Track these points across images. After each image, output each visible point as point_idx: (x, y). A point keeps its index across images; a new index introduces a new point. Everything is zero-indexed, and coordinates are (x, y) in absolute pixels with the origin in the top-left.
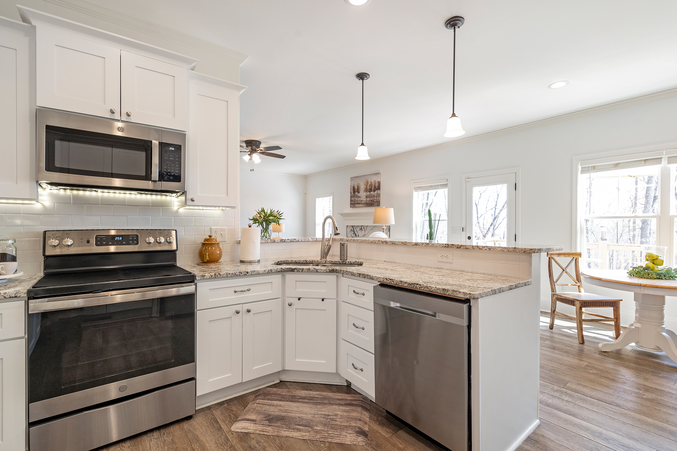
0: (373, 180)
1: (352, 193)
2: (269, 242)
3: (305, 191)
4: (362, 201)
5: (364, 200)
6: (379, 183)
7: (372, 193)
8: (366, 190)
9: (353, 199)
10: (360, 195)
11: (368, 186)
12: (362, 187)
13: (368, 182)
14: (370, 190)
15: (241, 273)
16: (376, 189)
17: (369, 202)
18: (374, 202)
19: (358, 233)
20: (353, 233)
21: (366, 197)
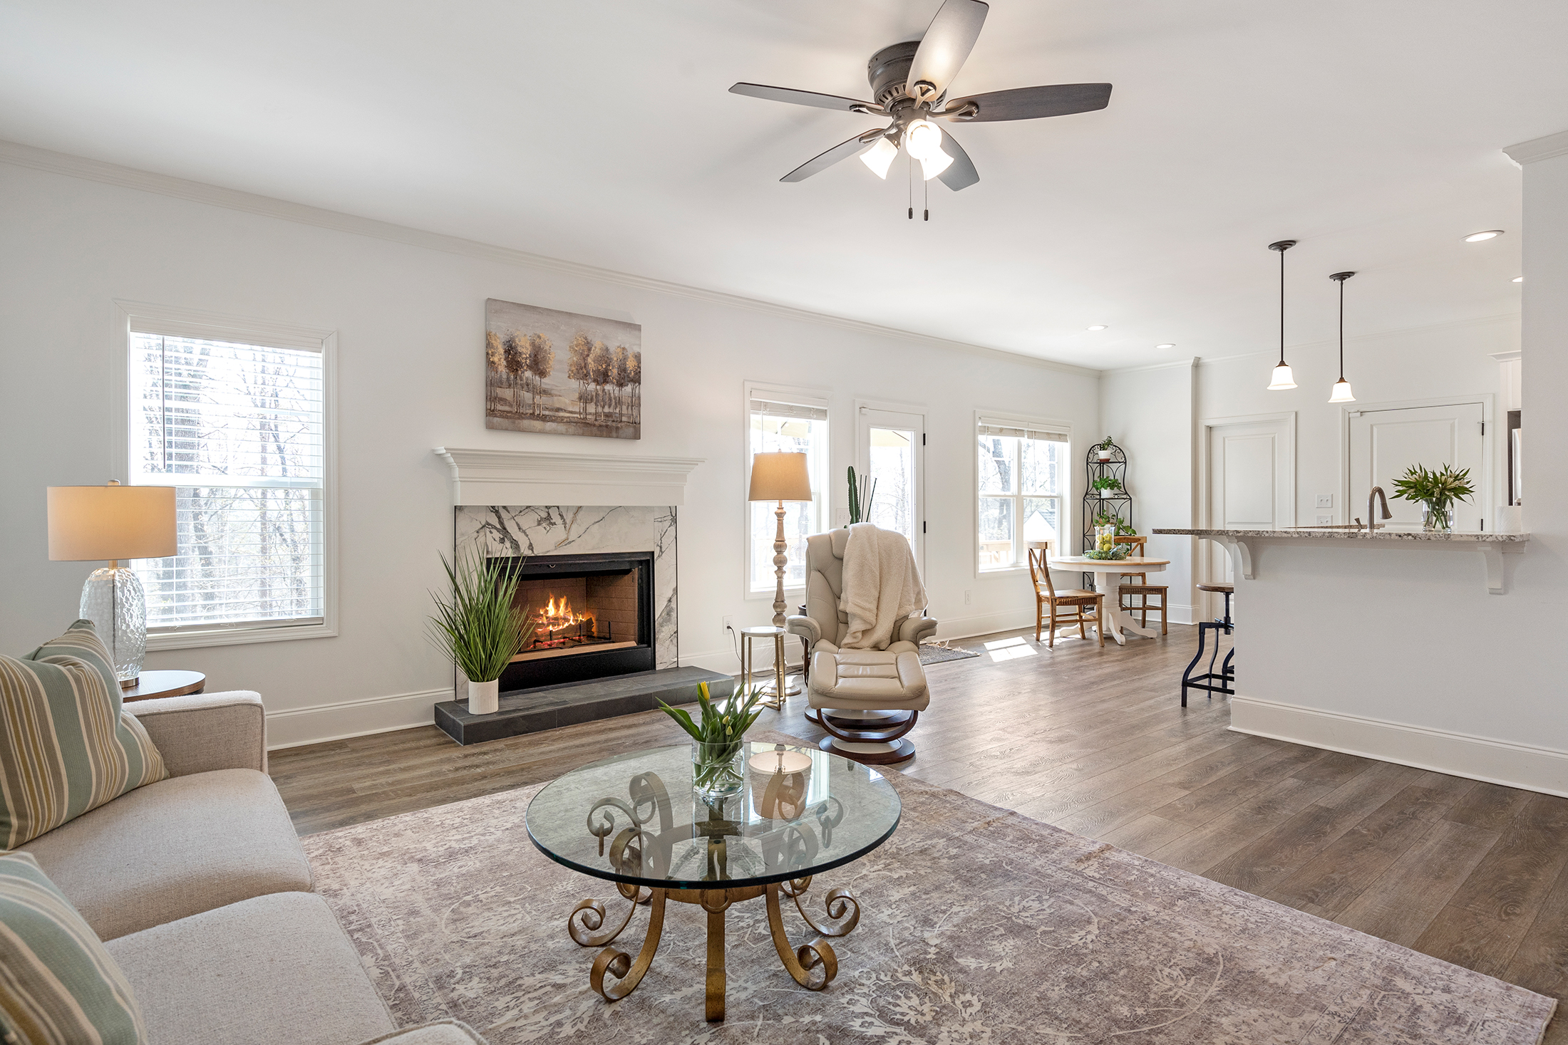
0: (616, 342)
4: (558, 410)
5: (571, 409)
6: (638, 361)
7: (608, 387)
8: (581, 372)
9: (507, 393)
10: (546, 382)
11: (589, 360)
12: (561, 356)
13: (589, 345)
14: (603, 377)
16: (629, 377)
17: (596, 420)
18: (621, 421)
19: (527, 536)
20: (498, 539)
21: (580, 398)
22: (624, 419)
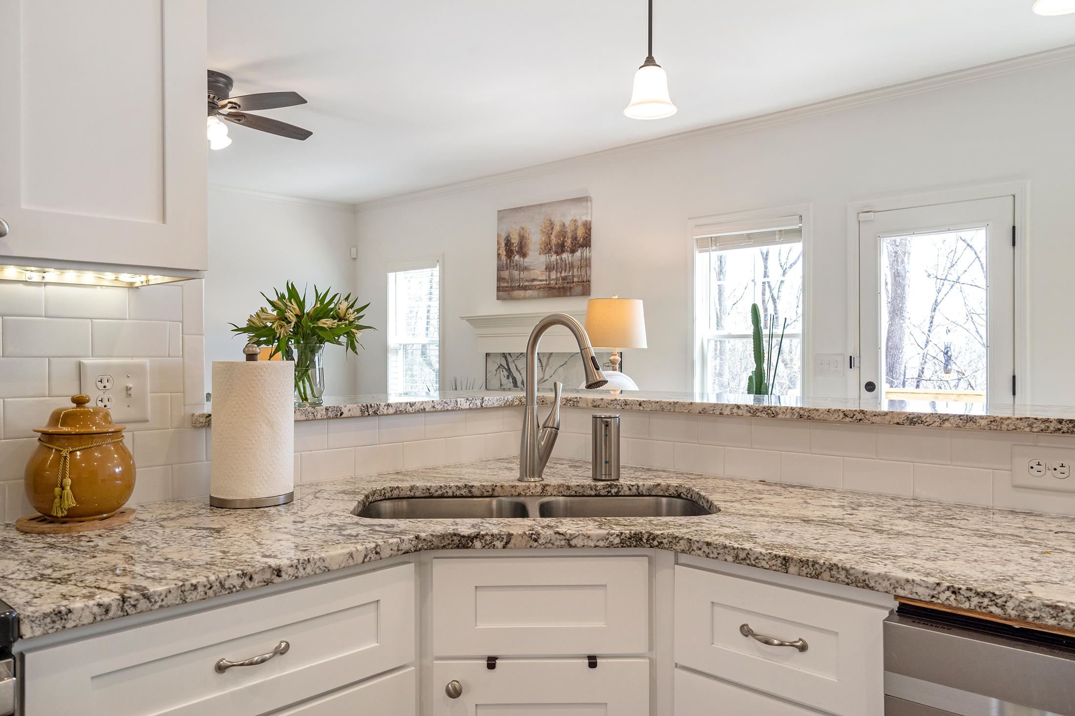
0: (569, 217)
1: (504, 258)
2: (319, 417)
3: (354, 250)
4: (533, 280)
5: (540, 278)
6: (588, 227)
7: (564, 256)
8: (547, 249)
9: (505, 274)
10: (527, 261)
11: (553, 237)
12: (535, 240)
13: (552, 225)
14: (561, 248)
15: (251, 579)
16: (578, 243)
17: (556, 284)
18: (573, 282)
19: (521, 374)
20: (506, 376)
21: (546, 269)
22: (575, 279)
